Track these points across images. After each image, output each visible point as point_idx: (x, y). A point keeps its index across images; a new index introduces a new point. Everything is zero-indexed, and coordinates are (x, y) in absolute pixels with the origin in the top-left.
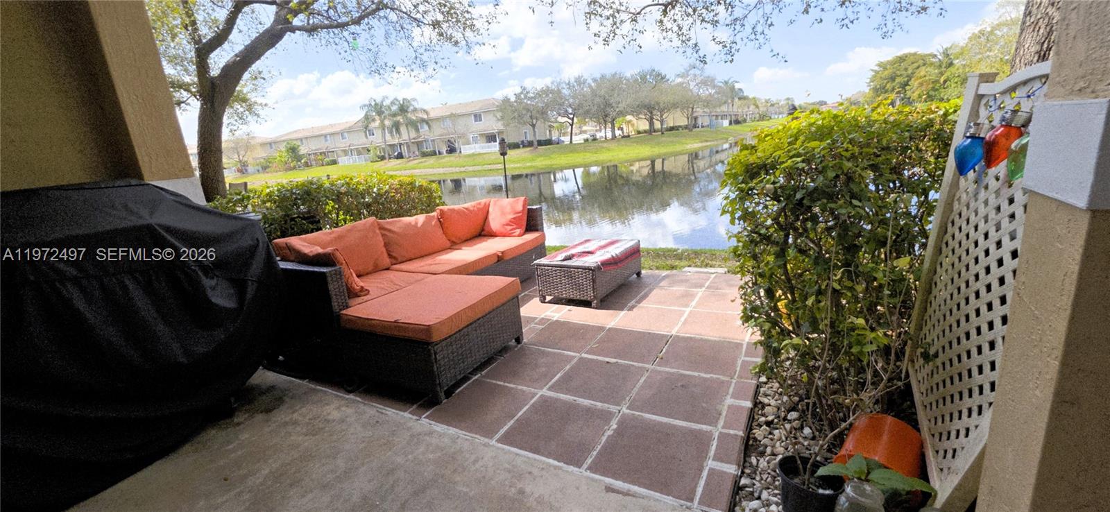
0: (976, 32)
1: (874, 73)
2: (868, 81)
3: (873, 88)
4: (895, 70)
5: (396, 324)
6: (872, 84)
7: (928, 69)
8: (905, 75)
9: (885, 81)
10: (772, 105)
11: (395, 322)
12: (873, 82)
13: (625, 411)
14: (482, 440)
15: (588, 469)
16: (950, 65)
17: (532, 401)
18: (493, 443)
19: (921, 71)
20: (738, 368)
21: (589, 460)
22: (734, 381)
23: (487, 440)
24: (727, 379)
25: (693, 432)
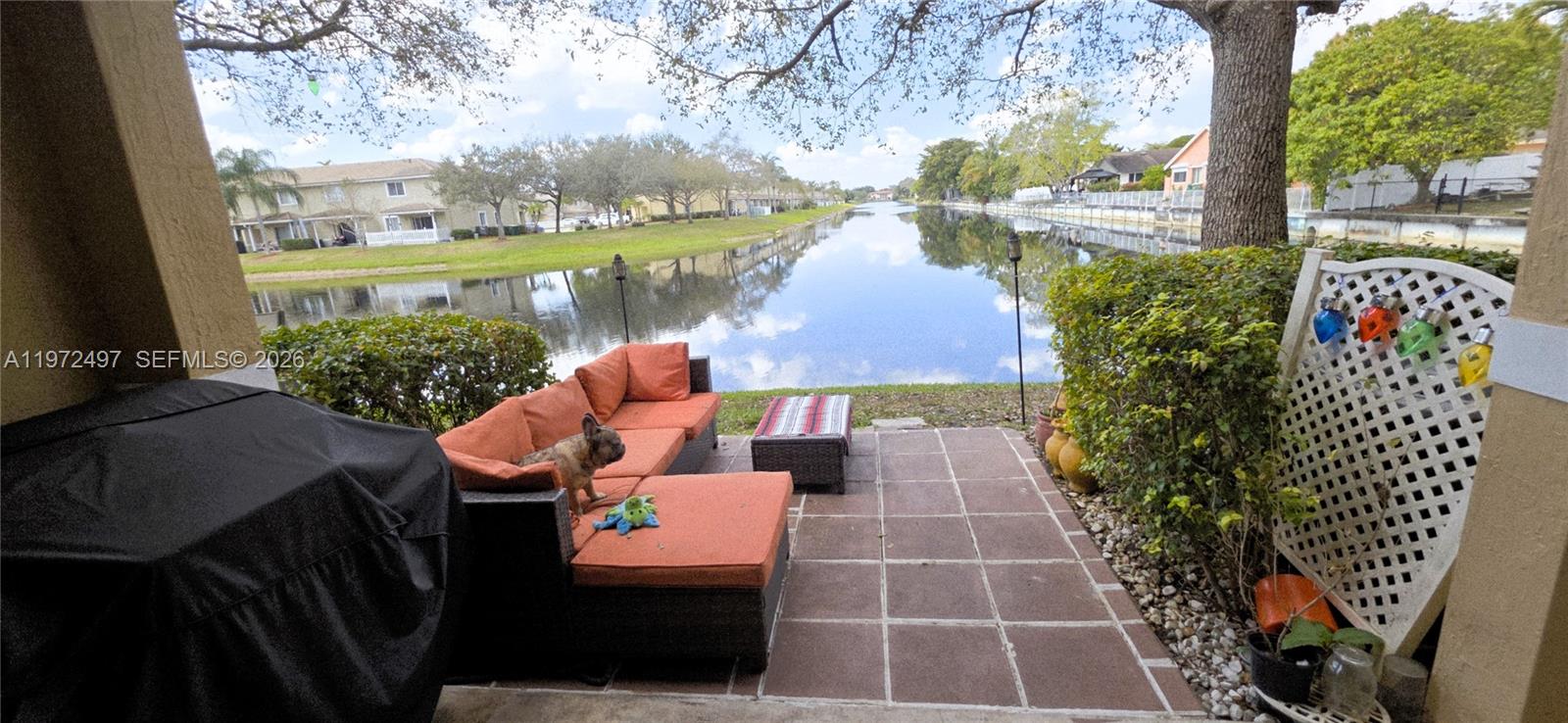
2: (919, 166)
3: (924, 175)
6: (922, 170)
8: (953, 163)
10: (817, 189)
12: (923, 168)
13: (1003, 623)
14: (875, 704)
15: (1031, 704)
16: (995, 156)
17: (885, 636)
18: (890, 703)
19: (969, 161)
20: (1072, 546)
21: (1022, 694)
22: (1082, 563)
23: (881, 702)
24: (1072, 561)
25: (1095, 630)
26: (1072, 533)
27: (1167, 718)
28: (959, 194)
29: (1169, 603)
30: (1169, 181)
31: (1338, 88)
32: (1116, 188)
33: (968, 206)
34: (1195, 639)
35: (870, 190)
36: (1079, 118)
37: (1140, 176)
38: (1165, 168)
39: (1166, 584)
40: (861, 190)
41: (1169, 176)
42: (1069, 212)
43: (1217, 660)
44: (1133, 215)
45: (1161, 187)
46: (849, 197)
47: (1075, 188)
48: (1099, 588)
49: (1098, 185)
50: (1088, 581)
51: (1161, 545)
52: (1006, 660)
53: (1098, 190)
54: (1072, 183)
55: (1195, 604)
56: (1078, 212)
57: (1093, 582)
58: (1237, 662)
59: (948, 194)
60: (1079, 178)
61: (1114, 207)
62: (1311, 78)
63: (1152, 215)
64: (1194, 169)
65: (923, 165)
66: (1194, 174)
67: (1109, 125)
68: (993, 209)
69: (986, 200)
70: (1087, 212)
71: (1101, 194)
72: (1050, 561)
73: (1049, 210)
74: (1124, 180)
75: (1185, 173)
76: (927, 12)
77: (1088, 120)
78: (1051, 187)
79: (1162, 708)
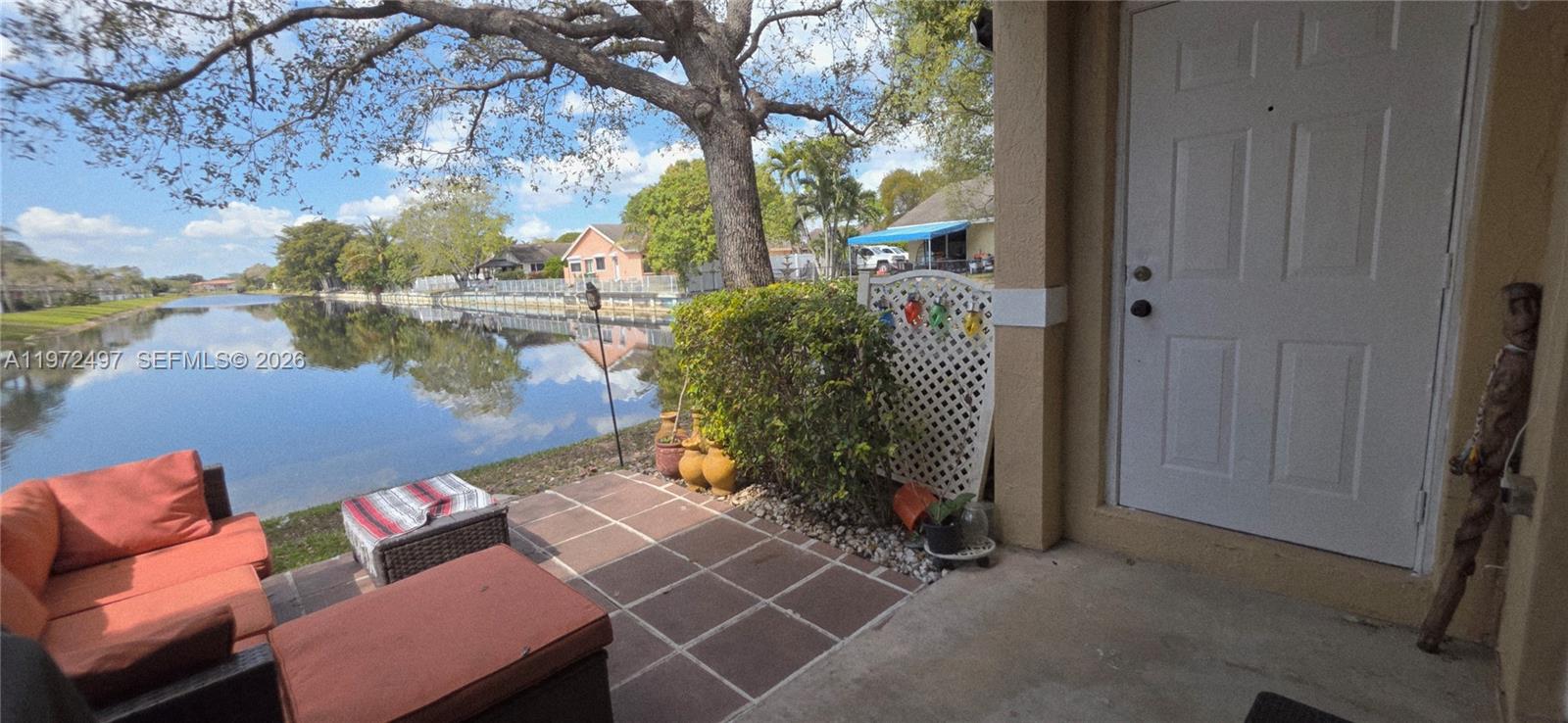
0: (407, 209)
1: (281, 242)
2: (276, 251)
3: (286, 262)
4: (311, 241)
5: (529, 659)
6: (282, 256)
7: (360, 244)
8: (327, 248)
9: (302, 255)
10: (99, 277)
11: (527, 656)
12: (283, 253)
13: (770, 601)
14: (745, 709)
15: (842, 638)
16: (384, 244)
17: (694, 660)
18: (756, 701)
19: (352, 246)
20: (759, 530)
21: (830, 635)
22: (776, 537)
23: (748, 705)
24: (770, 540)
25: (827, 572)
26: (751, 522)
27: (912, 597)
28: (343, 285)
29: (847, 538)
30: (567, 271)
31: (680, 202)
32: (523, 276)
33: (356, 297)
34: (879, 549)
35: (194, 279)
36: (473, 209)
37: (541, 267)
38: (562, 259)
39: (836, 527)
40: (181, 279)
41: (567, 266)
42: (481, 299)
43: (900, 555)
44: (543, 300)
45: (562, 276)
46: (159, 288)
47: (481, 276)
48: (803, 547)
49: (504, 274)
50: (792, 547)
51: (846, 489)
52: (797, 622)
53: (505, 279)
54: (478, 272)
55: (862, 531)
56: (490, 299)
57: (796, 546)
58: (910, 551)
59: (325, 284)
60: (484, 266)
61: (526, 294)
62: (663, 194)
63: (561, 300)
64: (586, 261)
65: (283, 249)
66: (586, 266)
67: (506, 219)
68: (388, 299)
69: (379, 289)
70: (499, 299)
71: (511, 282)
72: (755, 546)
73: (458, 299)
74: (527, 269)
75: (579, 264)
76: (373, 66)
77: (482, 212)
78: (455, 275)
79: (905, 595)
